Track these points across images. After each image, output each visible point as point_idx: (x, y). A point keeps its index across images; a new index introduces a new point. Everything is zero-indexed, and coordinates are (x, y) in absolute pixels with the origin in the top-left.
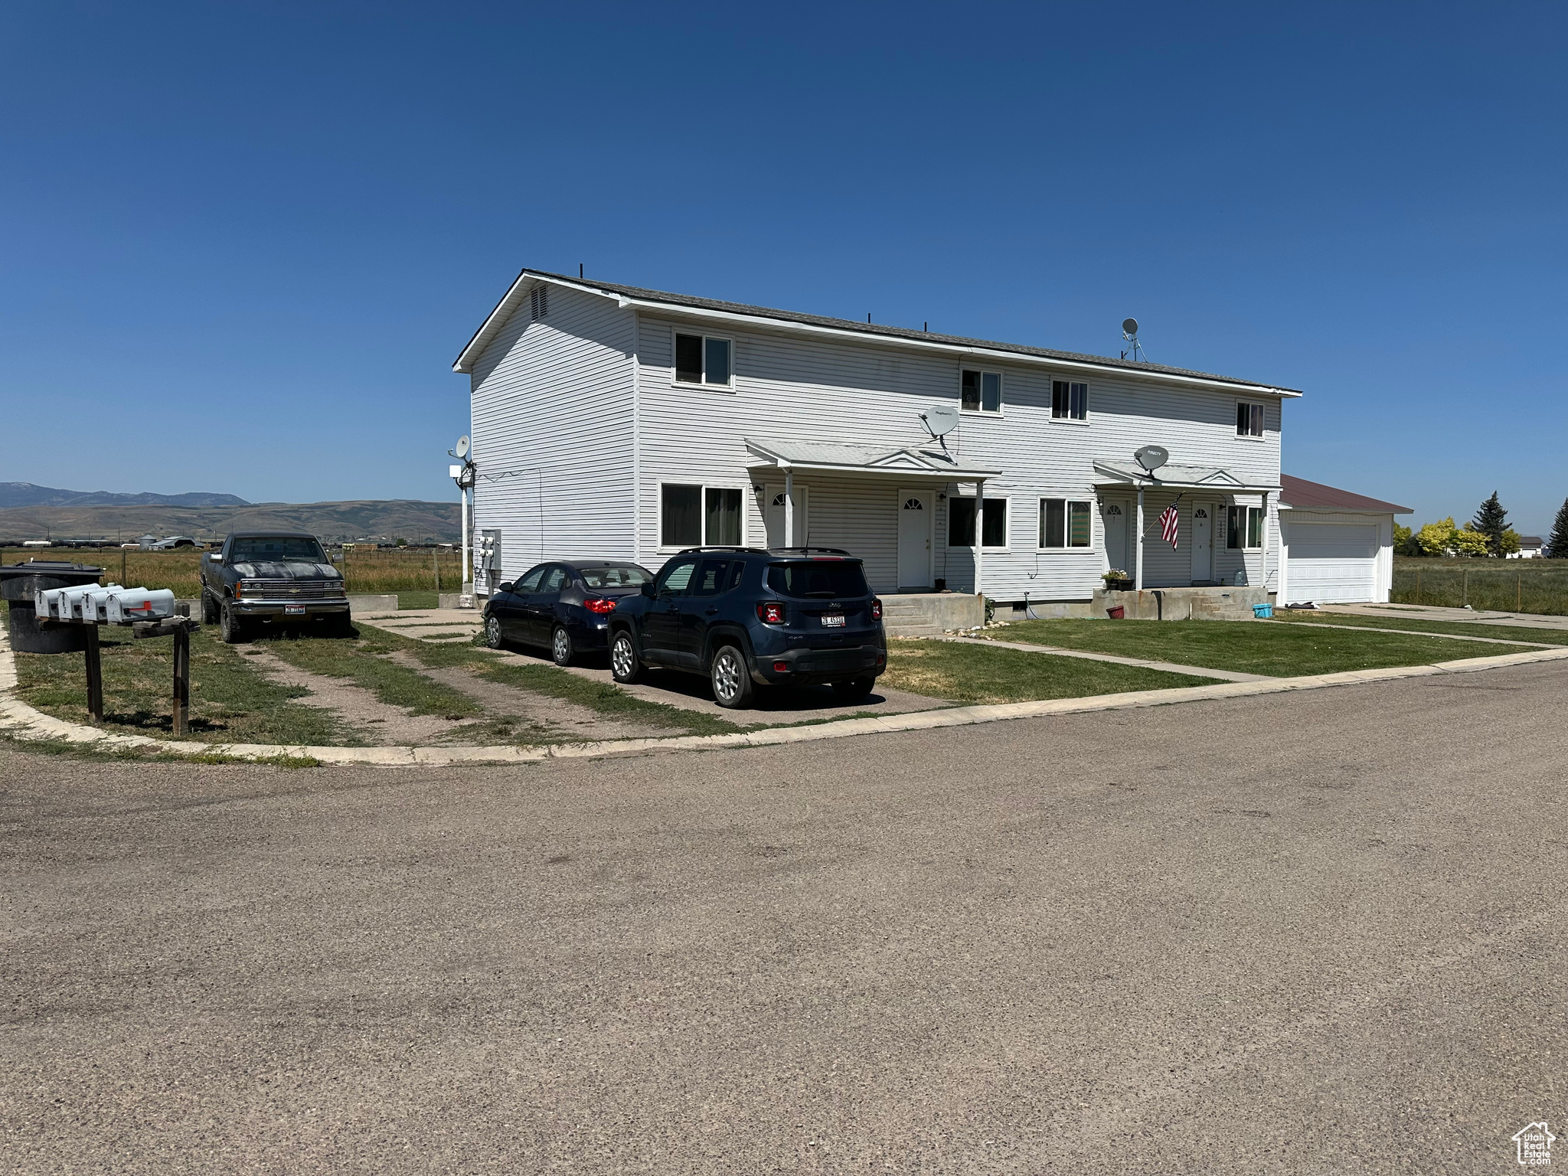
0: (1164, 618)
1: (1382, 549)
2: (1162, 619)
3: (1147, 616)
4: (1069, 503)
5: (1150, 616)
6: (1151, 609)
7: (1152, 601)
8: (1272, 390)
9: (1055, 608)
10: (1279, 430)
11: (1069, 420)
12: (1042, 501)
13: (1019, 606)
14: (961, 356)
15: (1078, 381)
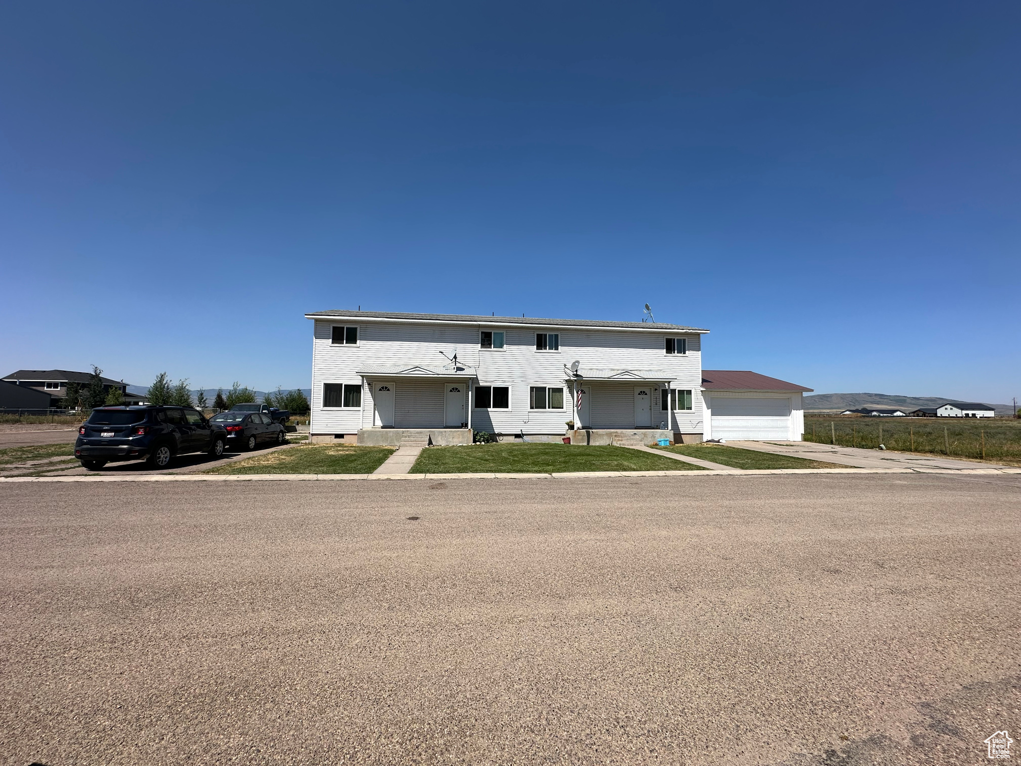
0: (592, 443)
1: (794, 412)
2: (590, 445)
3: (580, 442)
4: (549, 389)
5: (583, 443)
6: (582, 439)
7: (584, 436)
8: (685, 331)
9: (541, 438)
10: (699, 350)
11: (548, 350)
12: (532, 388)
13: (517, 436)
14: (479, 326)
15: (553, 333)
